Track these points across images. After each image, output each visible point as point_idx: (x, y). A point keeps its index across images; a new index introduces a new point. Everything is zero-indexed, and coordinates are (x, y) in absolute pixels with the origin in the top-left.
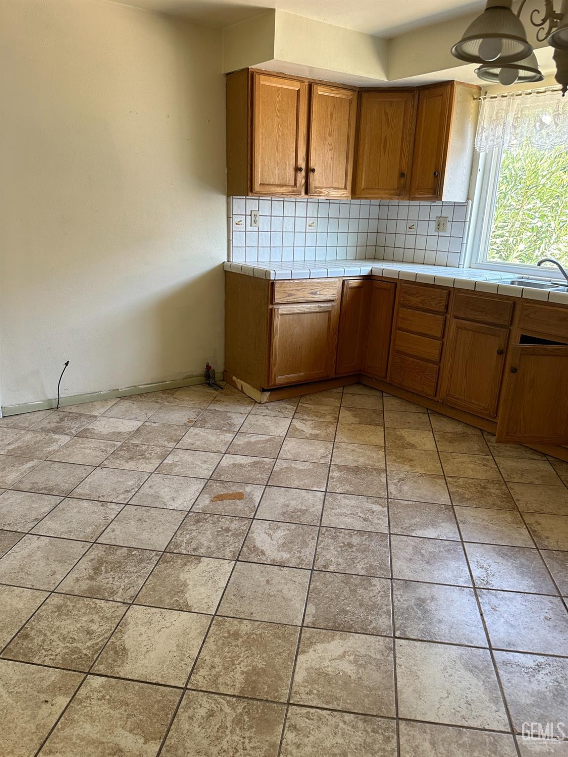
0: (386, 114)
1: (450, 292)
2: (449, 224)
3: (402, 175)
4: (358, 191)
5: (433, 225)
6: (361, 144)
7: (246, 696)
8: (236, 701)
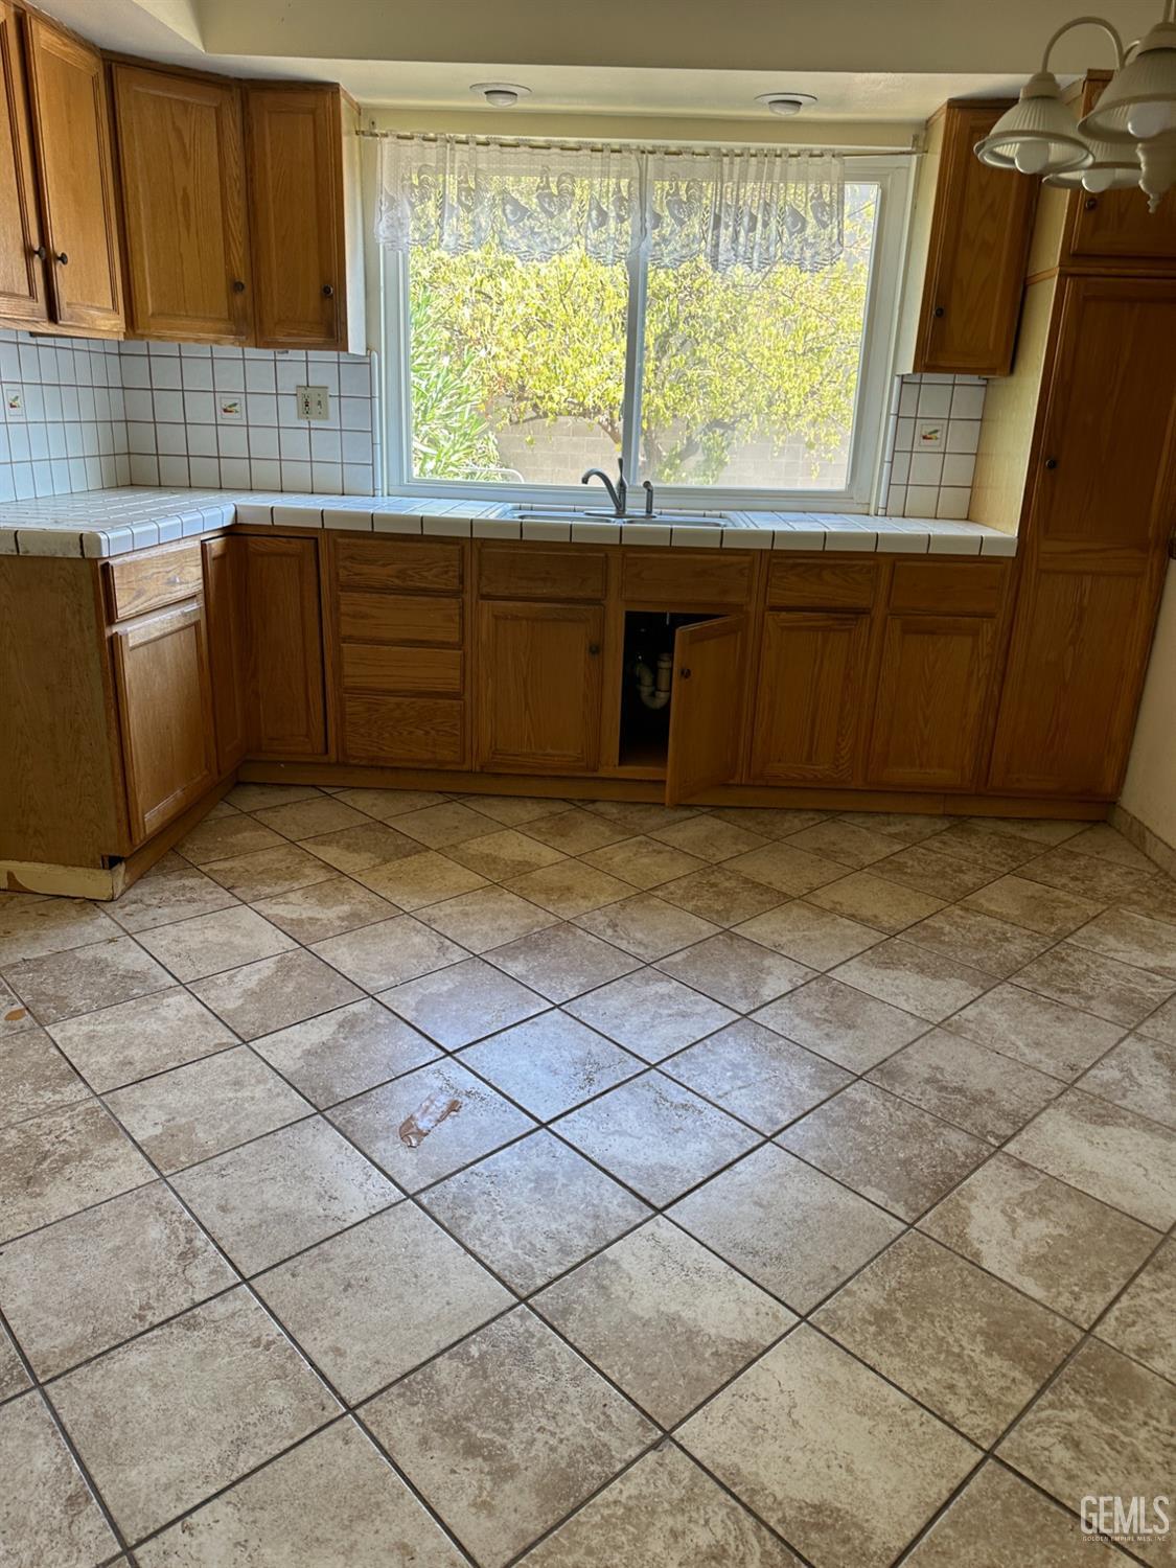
0: (178, 131)
1: (463, 548)
2: (333, 404)
3: (237, 287)
4: (140, 319)
5: (290, 406)
6: (130, 200)
7: (1047, 1376)
8: (1053, 1391)
